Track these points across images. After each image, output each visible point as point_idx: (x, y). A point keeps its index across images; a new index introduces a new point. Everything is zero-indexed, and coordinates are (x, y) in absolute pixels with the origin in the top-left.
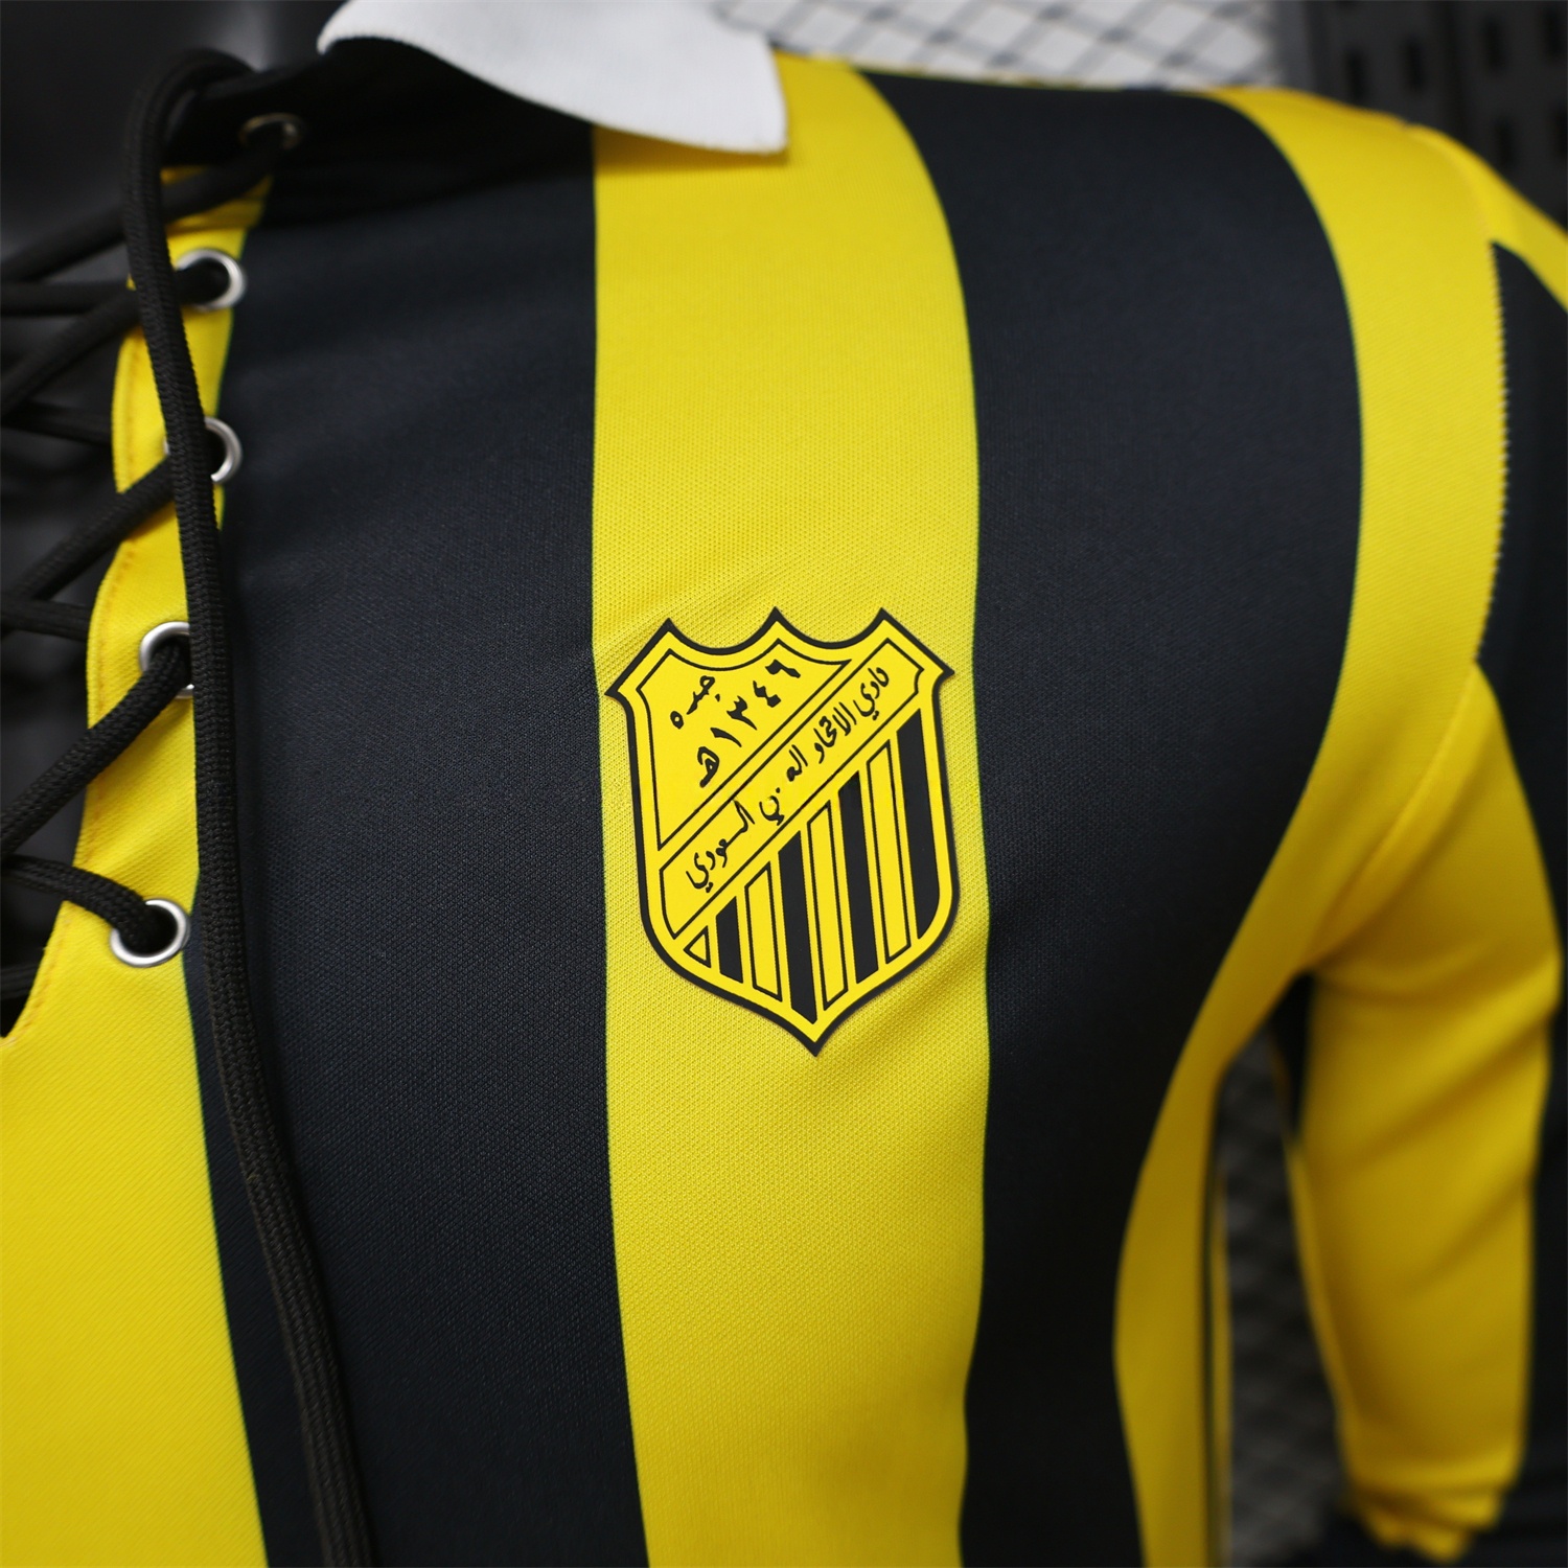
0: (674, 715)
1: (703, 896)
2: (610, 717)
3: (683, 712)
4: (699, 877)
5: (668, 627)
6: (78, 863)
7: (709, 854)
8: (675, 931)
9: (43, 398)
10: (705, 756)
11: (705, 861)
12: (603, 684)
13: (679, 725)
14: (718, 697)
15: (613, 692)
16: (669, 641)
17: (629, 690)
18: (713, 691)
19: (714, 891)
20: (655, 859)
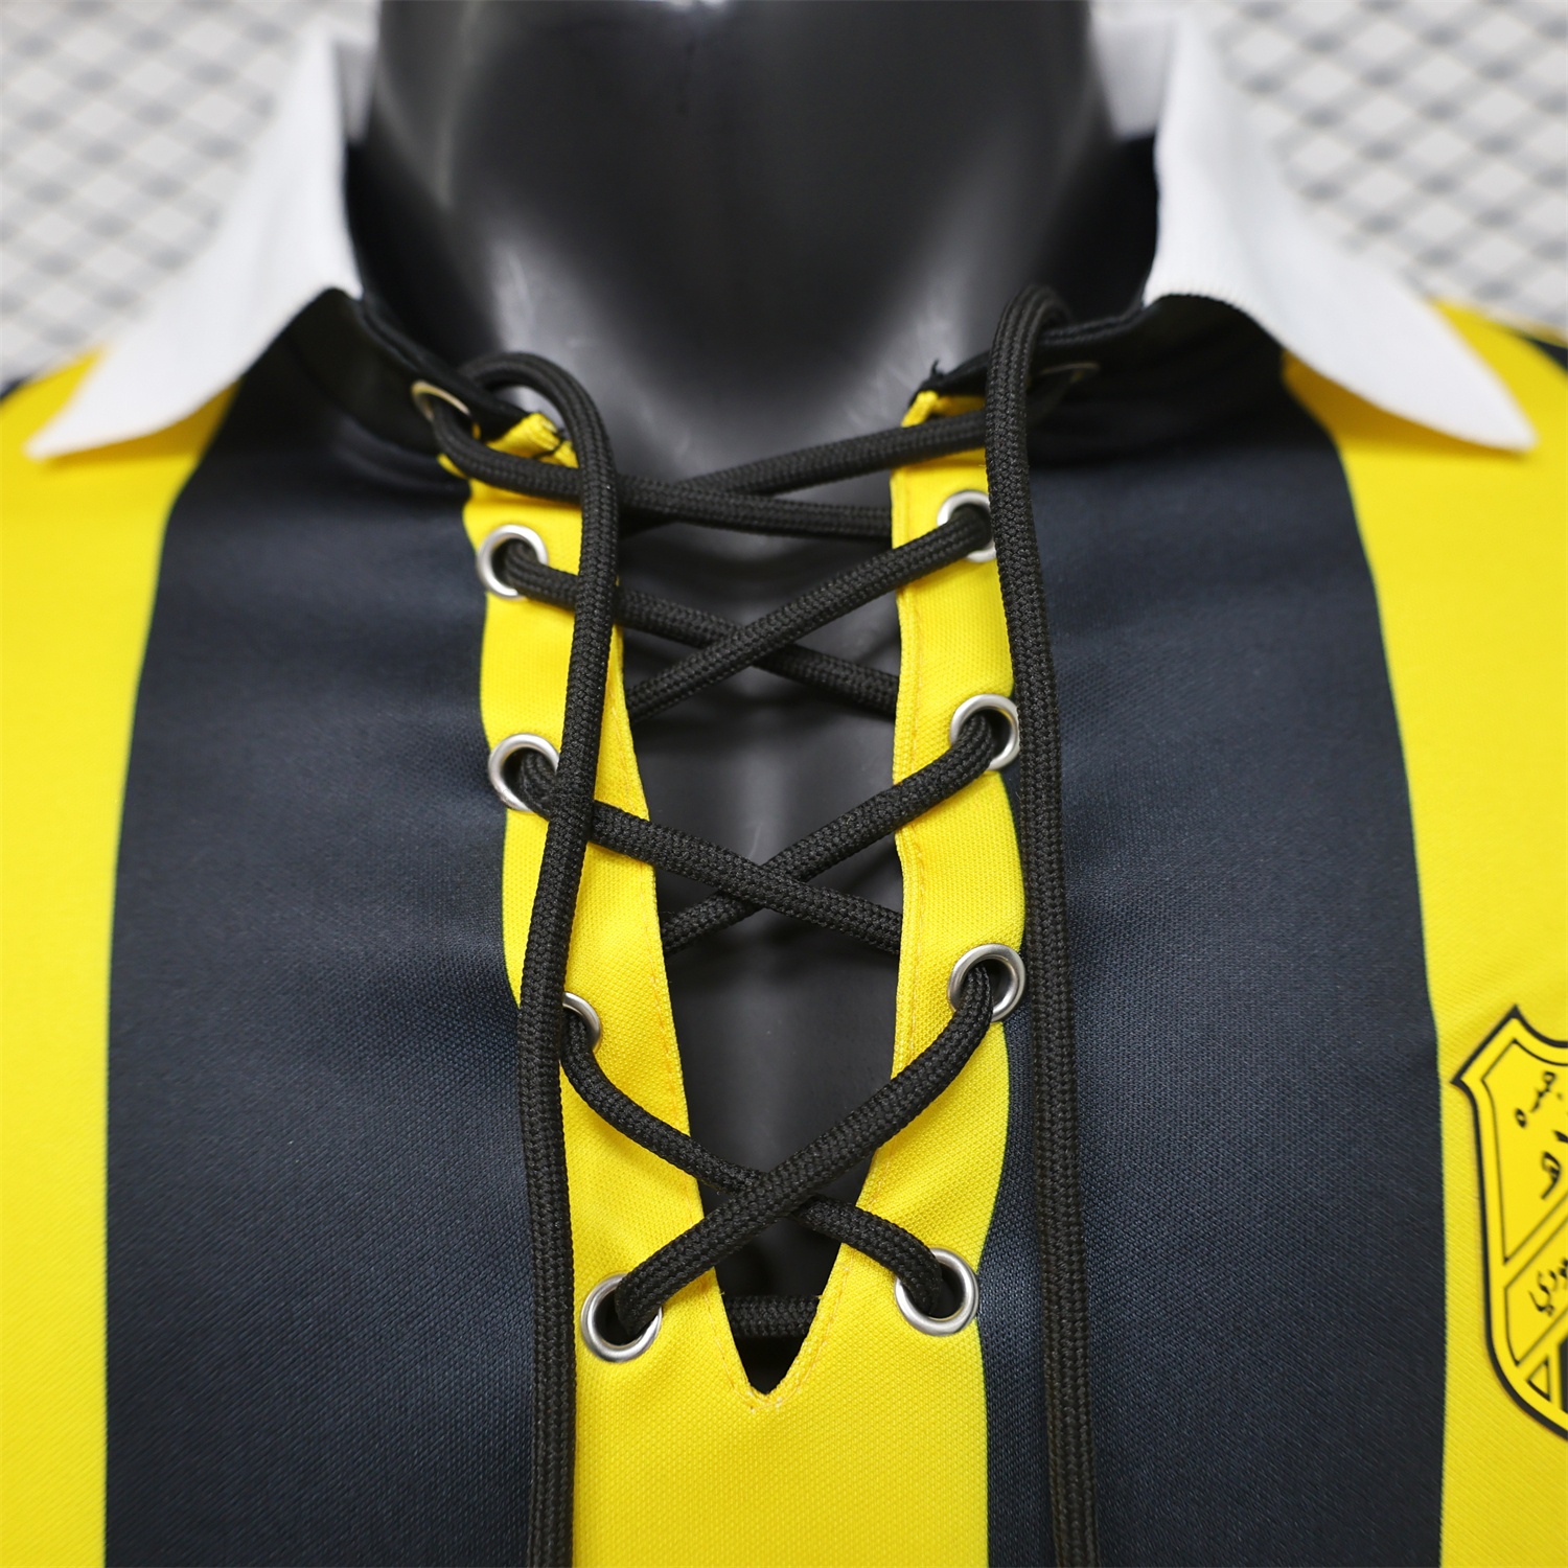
0: (1520, 1112)
1: (1544, 1320)
2: (1452, 1104)
3: (1526, 1109)
4: (1542, 1299)
5: (1515, 1014)
6: (861, 1204)
7: (1553, 1275)
8: (1518, 1356)
10: (1549, 1163)
11: (1548, 1282)
12: (1447, 1068)
13: (1522, 1124)
14: (1560, 1096)
15: (1458, 1082)
16: (1514, 1029)
17: (1471, 1079)
18: (1556, 1088)
19: (1556, 1313)
20: (1500, 1274)
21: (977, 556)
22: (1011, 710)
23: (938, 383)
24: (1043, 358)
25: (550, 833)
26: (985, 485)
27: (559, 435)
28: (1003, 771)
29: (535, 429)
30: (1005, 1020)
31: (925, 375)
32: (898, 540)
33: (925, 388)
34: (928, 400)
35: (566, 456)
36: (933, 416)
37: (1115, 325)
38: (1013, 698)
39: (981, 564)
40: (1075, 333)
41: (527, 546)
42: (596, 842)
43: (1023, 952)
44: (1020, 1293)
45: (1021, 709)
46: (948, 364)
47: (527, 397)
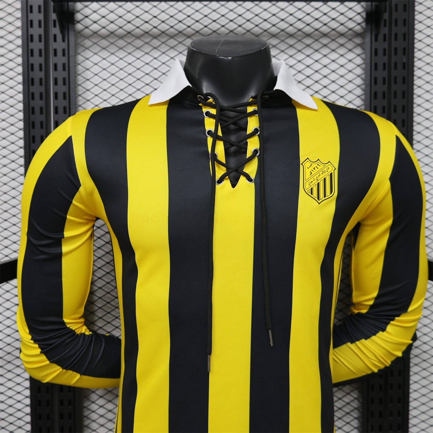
0: (308, 168)
1: (309, 186)
2: (301, 166)
5: (308, 158)
6: (243, 171)
8: (307, 189)
9: (237, 122)
10: (311, 172)
11: (310, 183)
12: (301, 163)
15: (302, 164)
16: (308, 160)
18: (312, 166)
19: (311, 186)
20: (305, 182)
21: (256, 115)
22: (259, 129)
23: (252, 97)
24: (263, 95)
25: (213, 140)
26: (257, 108)
27: (213, 101)
28: (258, 135)
29: (211, 100)
30: (258, 156)
31: (251, 97)
32: (248, 112)
33: (251, 98)
34: (251, 99)
35: (214, 103)
36: (252, 101)
37: (271, 92)
38: (259, 128)
39: (256, 116)
40: (266, 92)
41: (209, 112)
42: (217, 139)
43: (259, 150)
44: (258, 181)
45: (260, 129)
46: (253, 96)
47: (209, 97)
